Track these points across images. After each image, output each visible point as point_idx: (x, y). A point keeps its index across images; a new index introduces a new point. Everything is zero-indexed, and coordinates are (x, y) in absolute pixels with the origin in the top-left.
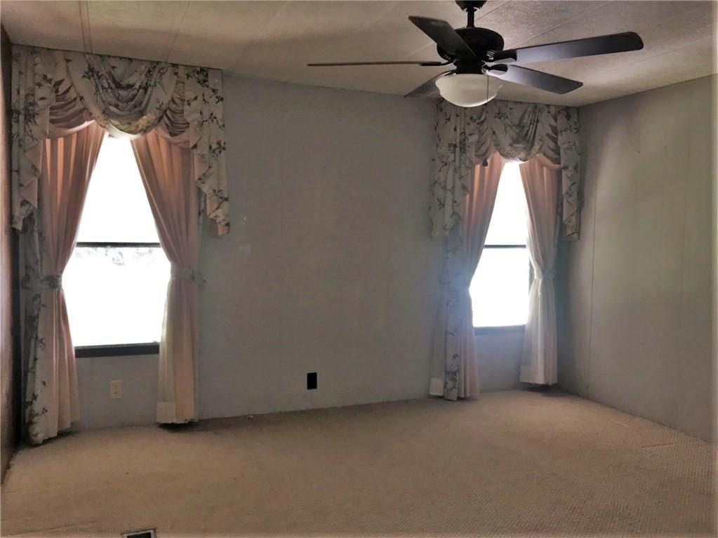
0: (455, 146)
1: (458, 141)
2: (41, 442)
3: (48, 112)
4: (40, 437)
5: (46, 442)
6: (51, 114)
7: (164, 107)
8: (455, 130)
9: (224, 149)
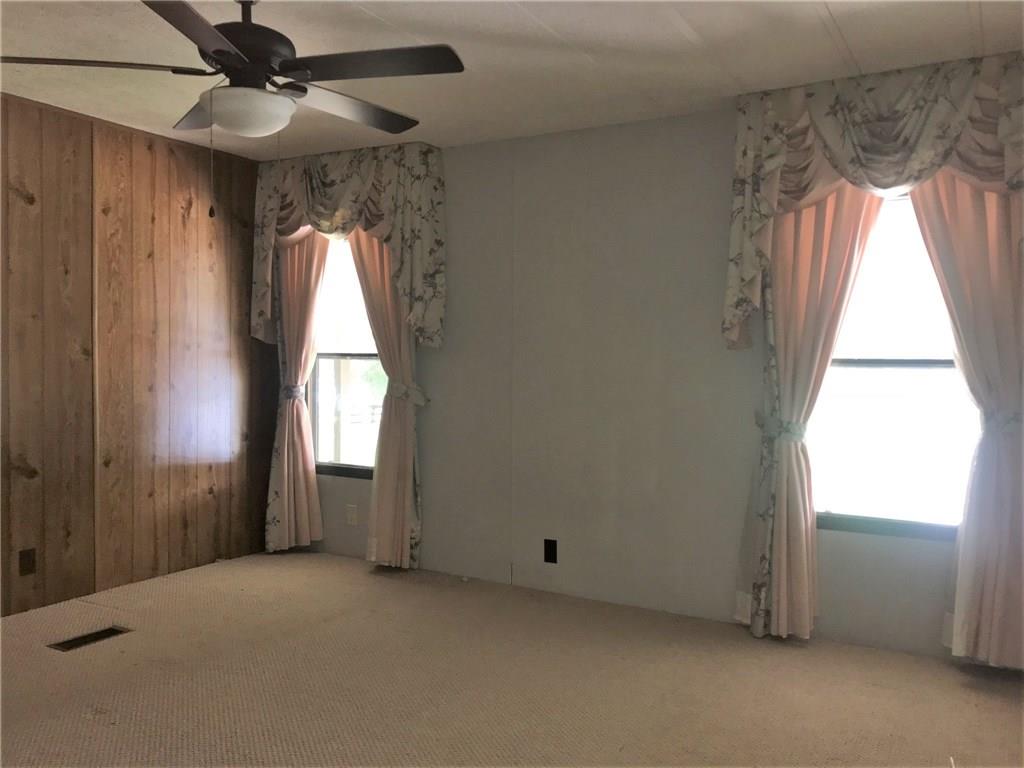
0: (743, 182)
1: (749, 173)
2: (271, 551)
3: (275, 221)
4: (271, 546)
5: (275, 552)
6: (278, 224)
7: (362, 199)
8: (745, 153)
9: (419, 238)
